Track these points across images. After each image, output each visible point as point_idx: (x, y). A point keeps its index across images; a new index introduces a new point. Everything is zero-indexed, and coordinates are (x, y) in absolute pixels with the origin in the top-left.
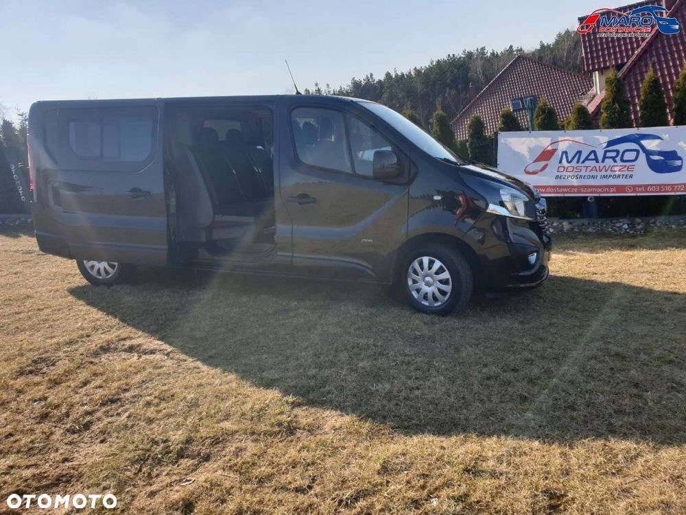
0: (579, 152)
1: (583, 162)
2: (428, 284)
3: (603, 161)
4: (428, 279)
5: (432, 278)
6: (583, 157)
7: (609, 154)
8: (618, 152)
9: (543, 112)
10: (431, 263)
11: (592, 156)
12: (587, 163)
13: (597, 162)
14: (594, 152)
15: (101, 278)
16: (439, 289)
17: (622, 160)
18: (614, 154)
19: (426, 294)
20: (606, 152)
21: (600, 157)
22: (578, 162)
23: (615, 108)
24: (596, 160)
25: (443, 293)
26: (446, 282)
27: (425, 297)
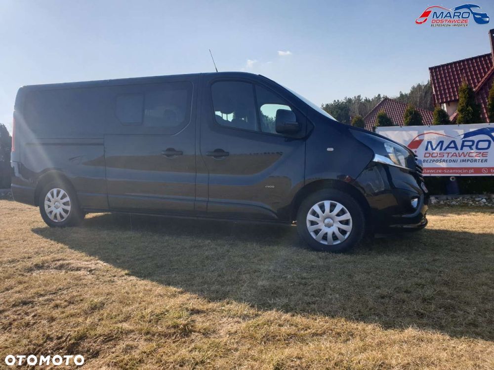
0: (442, 142)
1: (445, 149)
2: (329, 226)
3: (462, 149)
4: (327, 221)
5: (332, 219)
6: (445, 146)
7: (466, 144)
8: (473, 141)
9: (411, 113)
10: (333, 207)
11: (452, 145)
12: (448, 150)
13: (457, 149)
14: (454, 142)
15: (57, 221)
16: (339, 229)
17: (477, 148)
18: (470, 143)
19: (326, 234)
20: (463, 142)
21: (459, 147)
22: (441, 149)
23: (469, 110)
24: (456, 147)
25: (343, 232)
26: (346, 222)
27: (325, 237)
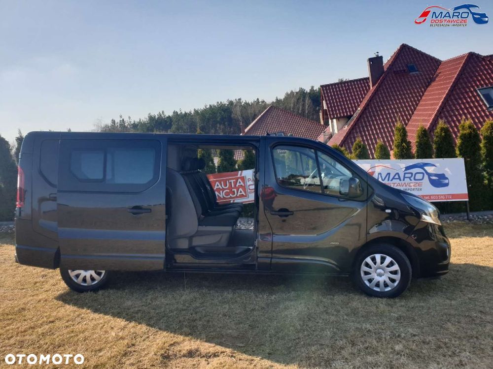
0: (389, 174)
1: (392, 180)
2: (380, 275)
3: (404, 180)
4: (379, 271)
5: (383, 270)
6: (391, 177)
7: (407, 175)
8: (412, 174)
9: (360, 147)
10: (383, 259)
11: (397, 177)
12: (394, 181)
13: (400, 180)
14: (398, 174)
15: (86, 285)
16: (389, 278)
17: (415, 179)
18: (410, 175)
19: (379, 282)
20: (405, 174)
21: (402, 179)
22: (388, 180)
23: (404, 146)
24: (399, 178)
25: (393, 281)
26: (395, 273)
27: (378, 285)
